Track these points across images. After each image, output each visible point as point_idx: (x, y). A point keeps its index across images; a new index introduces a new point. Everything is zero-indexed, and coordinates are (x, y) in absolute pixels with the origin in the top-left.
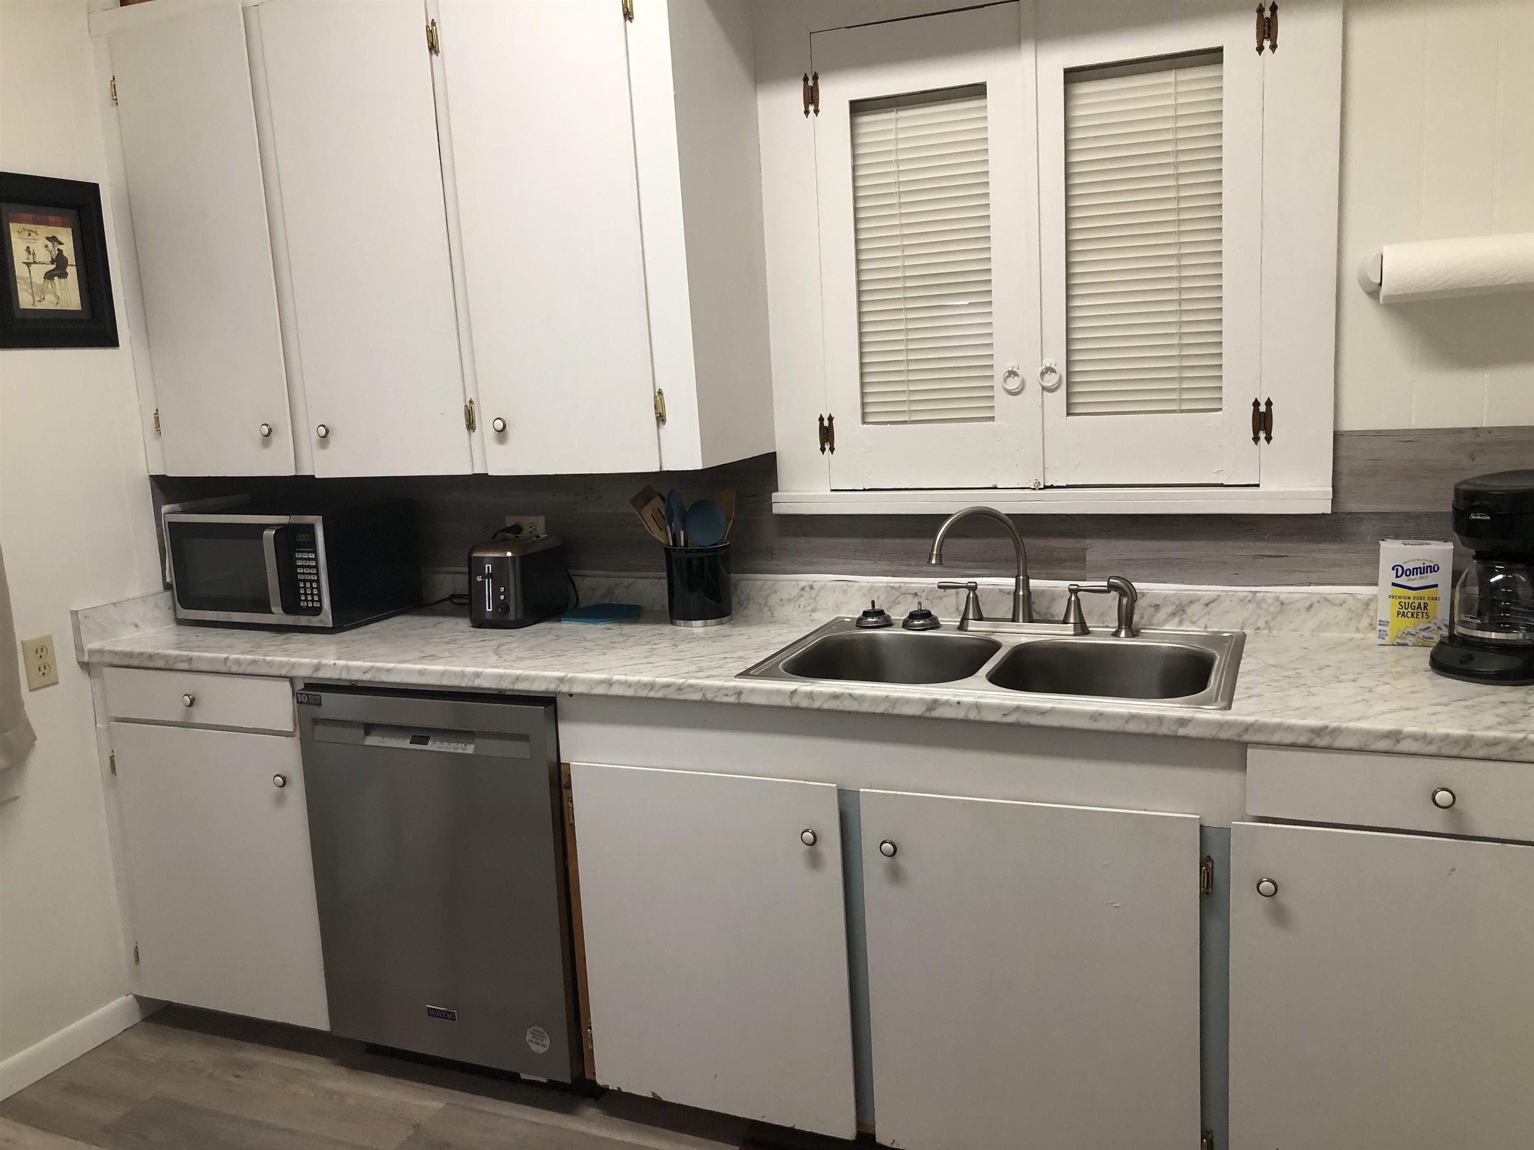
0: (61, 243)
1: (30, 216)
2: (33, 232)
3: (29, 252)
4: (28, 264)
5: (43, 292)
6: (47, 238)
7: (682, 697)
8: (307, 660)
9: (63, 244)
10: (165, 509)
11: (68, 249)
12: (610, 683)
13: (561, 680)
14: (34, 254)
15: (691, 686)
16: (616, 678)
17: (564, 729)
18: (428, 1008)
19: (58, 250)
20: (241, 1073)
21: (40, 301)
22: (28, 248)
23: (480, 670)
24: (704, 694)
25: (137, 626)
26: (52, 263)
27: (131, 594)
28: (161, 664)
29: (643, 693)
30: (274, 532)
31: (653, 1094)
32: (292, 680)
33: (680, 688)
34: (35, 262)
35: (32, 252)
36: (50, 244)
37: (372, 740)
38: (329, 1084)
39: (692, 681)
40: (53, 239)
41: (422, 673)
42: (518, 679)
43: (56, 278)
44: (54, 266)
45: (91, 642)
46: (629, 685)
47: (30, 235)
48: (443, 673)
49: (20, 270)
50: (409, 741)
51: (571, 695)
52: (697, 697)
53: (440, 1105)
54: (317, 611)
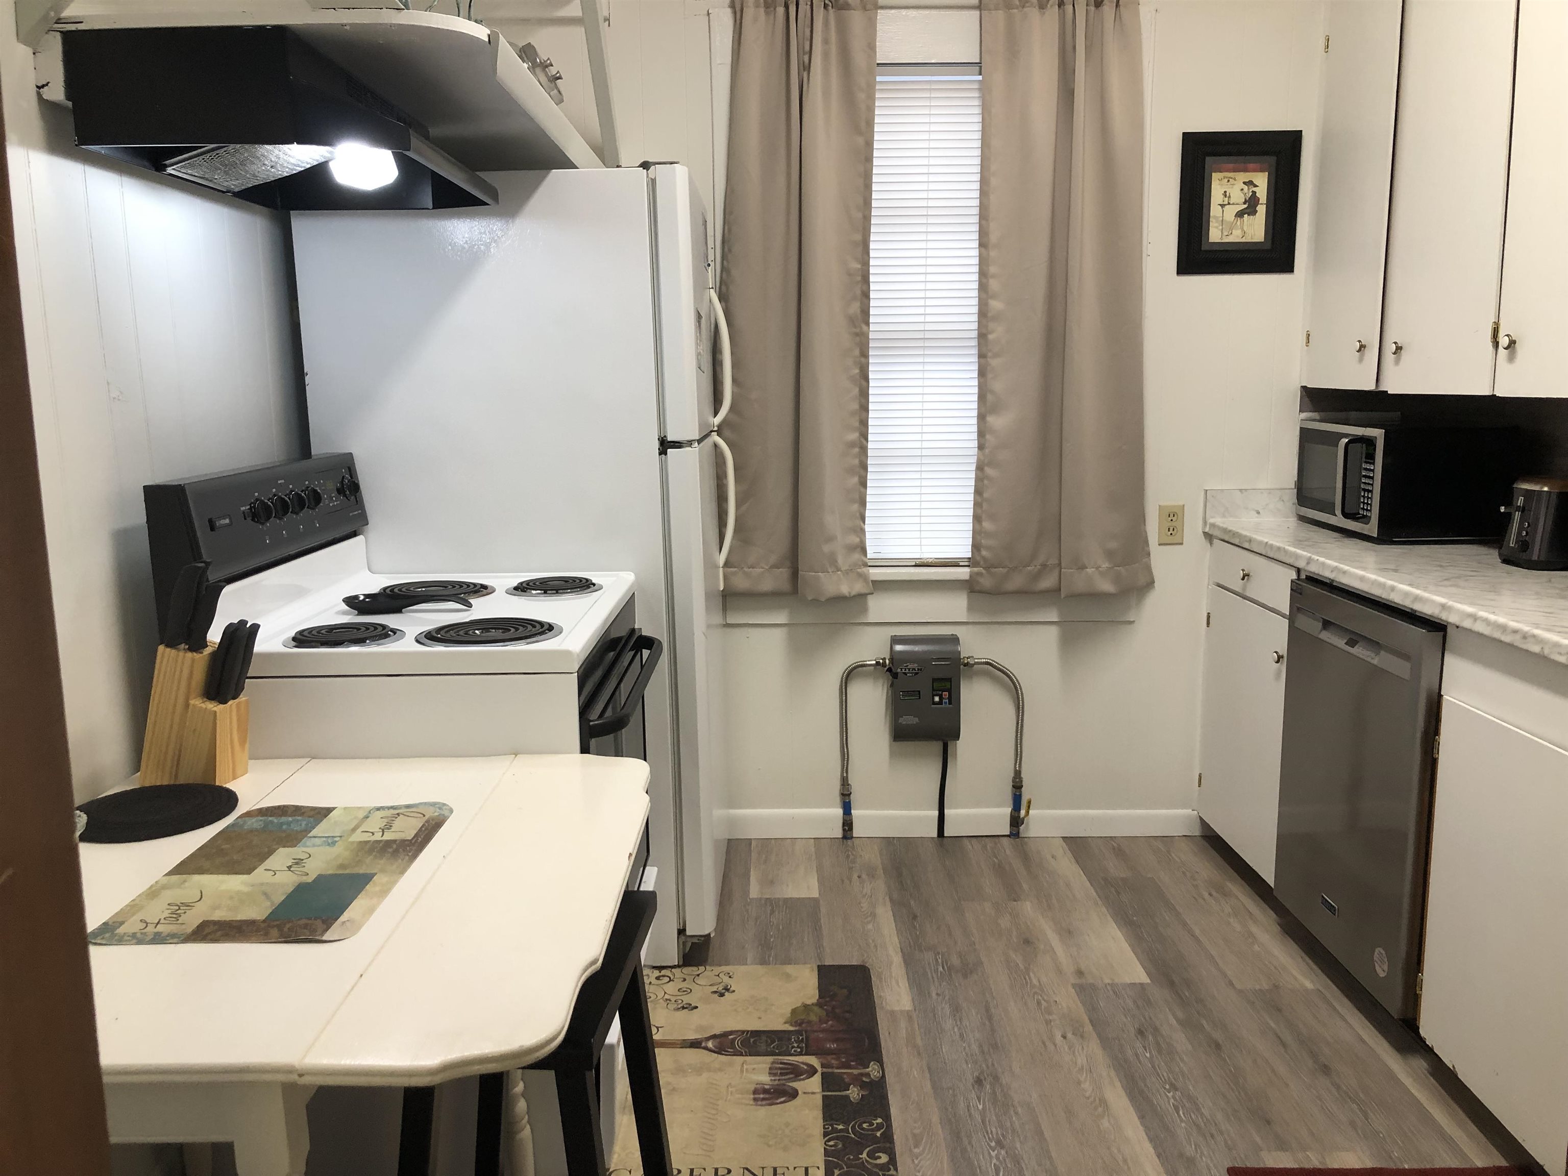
0: (1256, 186)
1: (1231, 166)
2: (1232, 178)
3: (1226, 196)
4: (1222, 206)
5: (1231, 229)
6: (1244, 183)
7: (1524, 647)
8: (1305, 553)
9: (1258, 186)
12: (1474, 618)
13: (1443, 607)
14: (1230, 197)
15: (1534, 636)
16: (1483, 614)
17: (1450, 661)
18: (1323, 896)
19: (1253, 191)
21: (1227, 235)
22: (1225, 192)
23: (1396, 584)
24: (1542, 648)
25: (1258, 513)
26: (1245, 203)
29: (1497, 635)
30: (1347, 440)
31: (1453, 1067)
32: (1299, 571)
33: (1525, 637)
34: (1229, 204)
35: (1228, 195)
36: (1246, 188)
37: (1325, 636)
39: (1537, 632)
40: (1250, 183)
41: (1362, 579)
42: (1417, 598)
43: (1246, 216)
44: (1246, 206)
45: (1212, 517)
46: (1487, 622)
47: (1228, 181)
48: (1374, 582)
49: (1215, 210)
50: (1345, 641)
51: (1458, 627)
52: (1536, 649)
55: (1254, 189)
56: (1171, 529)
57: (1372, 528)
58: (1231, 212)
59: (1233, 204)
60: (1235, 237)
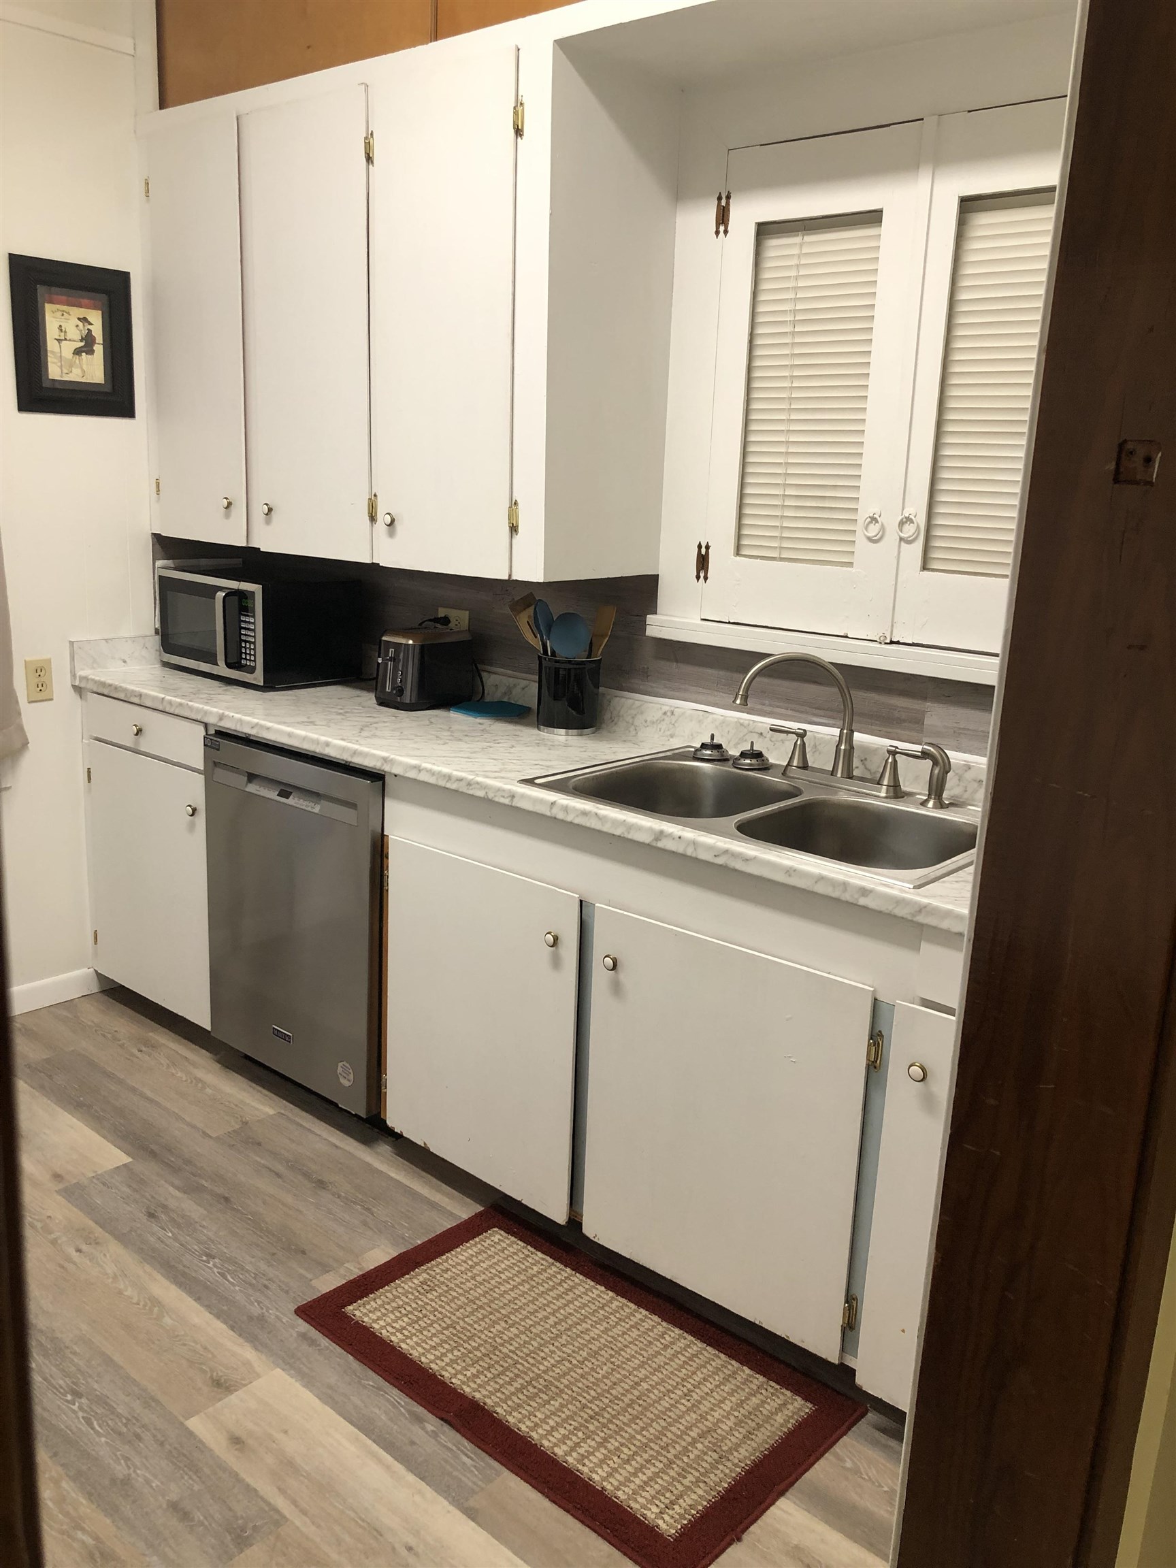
0: (90, 324)
1: (64, 298)
2: (66, 312)
3: (61, 330)
4: (59, 341)
5: (71, 366)
6: (79, 319)
7: (471, 792)
8: (215, 710)
9: (92, 324)
10: (159, 563)
11: (97, 330)
12: (418, 769)
13: (385, 760)
14: (65, 332)
15: (478, 783)
16: (425, 765)
17: (388, 803)
18: (274, 1028)
19: (88, 329)
20: (144, 1049)
21: (67, 373)
22: (60, 326)
23: (330, 740)
24: (486, 793)
25: (125, 662)
26: (81, 341)
27: (125, 633)
28: (122, 696)
29: (442, 783)
30: (224, 594)
31: (425, 1144)
32: (206, 725)
33: (469, 784)
34: (66, 339)
35: (64, 330)
36: (81, 324)
37: (252, 788)
38: (200, 1074)
39: (480, 779)
40: (84, 320)
41: (290, 735)
42: (355, 753)
43: (84, 354)
44: (83, 344)
45: (83, 669)
46: (432, 773)
47: (63, 315)
48: (304, 738)
49: (51, 345)
50: (278, 793)
51: (396, 776)
52: (481, 794)
53: (271, 1112)
54: (252, 670)
55: (90, 327)
56: (40, 686)
57: (258, 677)
58: (68, 348)
59: (70, 340)
60: (75, 376)
